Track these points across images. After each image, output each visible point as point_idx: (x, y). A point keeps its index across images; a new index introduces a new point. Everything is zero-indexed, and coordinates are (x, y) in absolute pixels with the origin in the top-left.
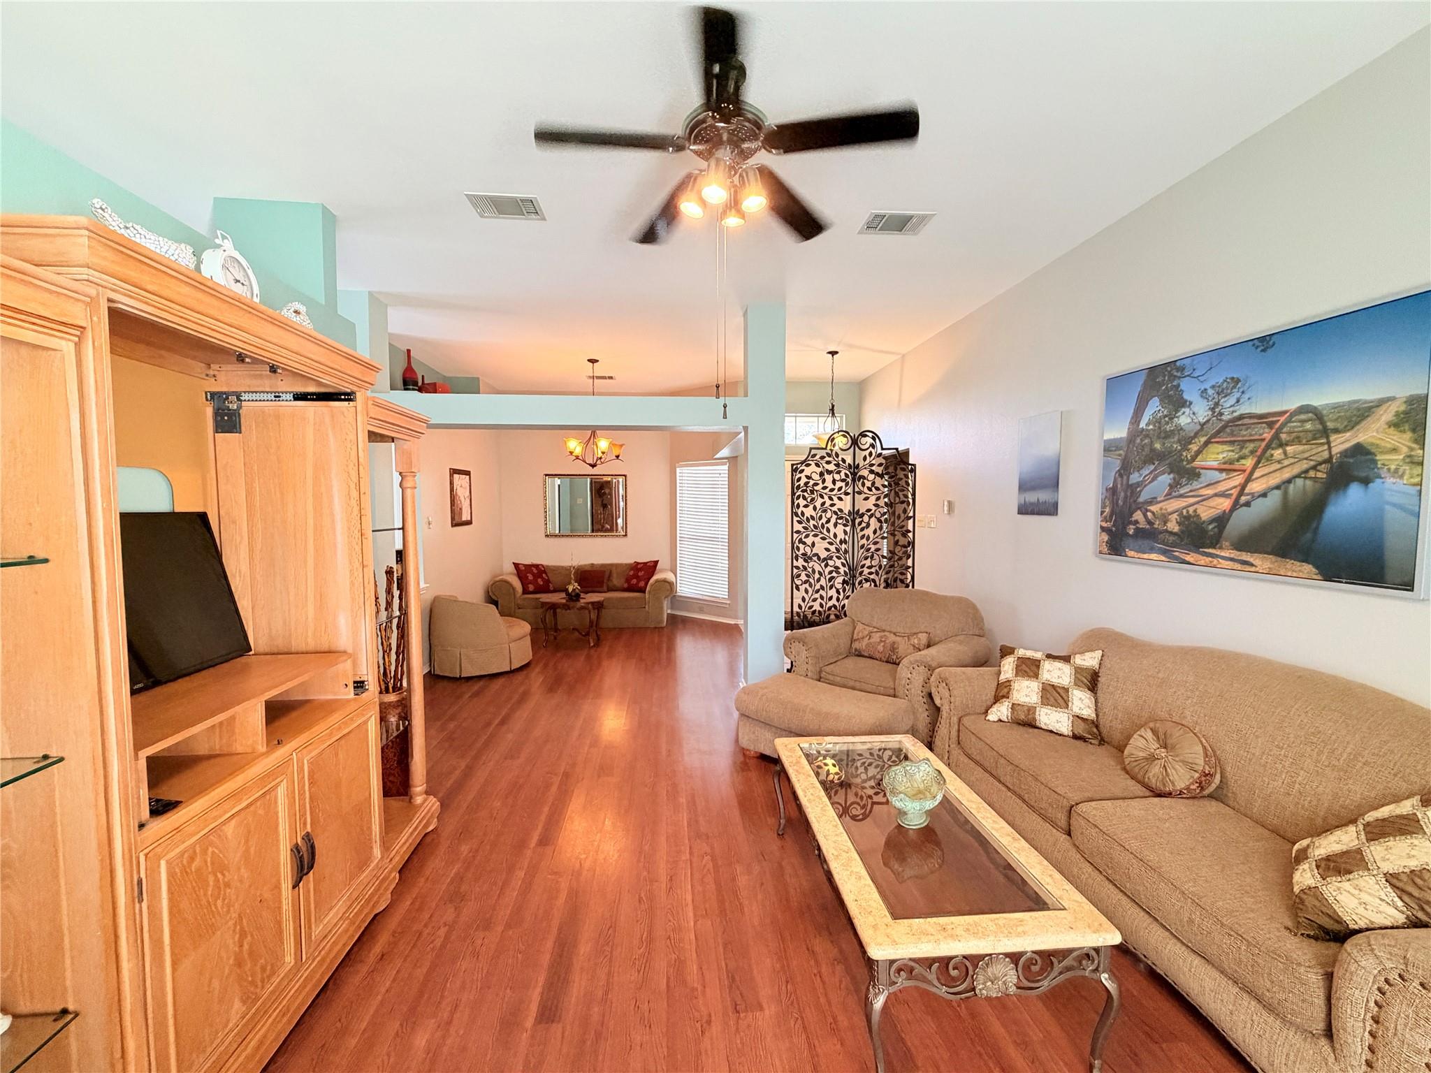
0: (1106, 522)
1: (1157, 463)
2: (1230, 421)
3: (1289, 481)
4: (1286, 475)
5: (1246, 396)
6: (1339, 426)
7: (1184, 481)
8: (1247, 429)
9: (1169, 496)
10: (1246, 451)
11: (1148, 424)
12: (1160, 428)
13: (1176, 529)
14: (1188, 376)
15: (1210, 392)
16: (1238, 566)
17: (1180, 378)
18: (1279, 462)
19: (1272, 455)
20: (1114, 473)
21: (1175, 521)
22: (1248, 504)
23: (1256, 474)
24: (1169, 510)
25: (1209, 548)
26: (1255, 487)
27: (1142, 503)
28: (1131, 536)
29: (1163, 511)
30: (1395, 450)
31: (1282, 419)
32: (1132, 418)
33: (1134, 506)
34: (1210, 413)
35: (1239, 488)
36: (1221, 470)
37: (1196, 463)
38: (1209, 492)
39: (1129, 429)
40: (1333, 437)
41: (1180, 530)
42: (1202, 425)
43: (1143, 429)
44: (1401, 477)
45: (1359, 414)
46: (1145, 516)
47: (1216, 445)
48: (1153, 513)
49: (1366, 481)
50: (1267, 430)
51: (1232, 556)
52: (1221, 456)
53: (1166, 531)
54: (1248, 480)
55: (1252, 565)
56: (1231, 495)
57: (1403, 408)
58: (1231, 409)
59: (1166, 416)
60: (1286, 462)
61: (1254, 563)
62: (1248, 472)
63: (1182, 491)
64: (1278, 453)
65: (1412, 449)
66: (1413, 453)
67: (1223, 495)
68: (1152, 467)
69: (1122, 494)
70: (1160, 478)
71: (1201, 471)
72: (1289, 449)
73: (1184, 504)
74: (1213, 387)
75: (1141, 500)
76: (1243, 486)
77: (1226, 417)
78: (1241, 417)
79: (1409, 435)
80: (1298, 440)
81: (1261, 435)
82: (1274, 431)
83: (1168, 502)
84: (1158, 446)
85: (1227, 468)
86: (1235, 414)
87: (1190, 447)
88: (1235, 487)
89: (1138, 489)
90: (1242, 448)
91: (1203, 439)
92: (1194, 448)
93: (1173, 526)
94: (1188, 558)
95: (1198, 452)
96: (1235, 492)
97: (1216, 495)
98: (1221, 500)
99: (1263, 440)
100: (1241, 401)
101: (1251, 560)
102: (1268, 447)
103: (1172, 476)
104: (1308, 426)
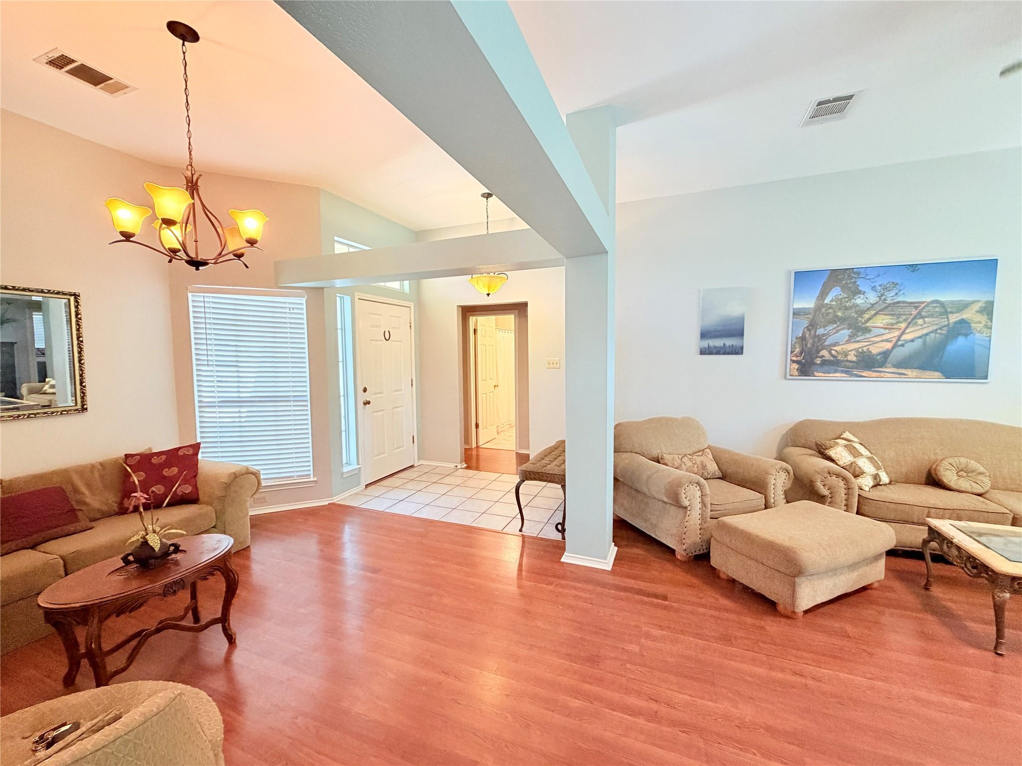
0: (797, 357)
1: (838, 323)
2: (890, 304)
3: (927, 334)
4: (925, 331)
5: (901, 293)
6: (953, 310)
7: (860, 333)
8: (902, 309)
9: (848, 342)
10: (901, 320)
11: (831, 301)
12: (841, 304)
13: (854, 359)
14: (863, 278)
15: (879, 288)
16: (898, 376)
17: (856, 278)
18: (921, 325)
19: (917, 322)
20: (803, 329)
21: (853, 355)
22: (903, 345)
23: (908, 331)
24: (849, 349)
25: (877, 368)
26: (906, 337)
27: (827, 345)
28: (819, 364)
29: (844, 350)
30: (979, 322)
31: (923, 305)
32: (818, 297)
33: (820, 348)
34: (878, 299)
35: (896, 338)
36: (886, 328)
37: (868, 324)
38: (878, 339)
39: (815, 303)
40: (950, 315)
41: (858, 360)
42: (873, 305)
43: (827, 304)
44: (982, 333)
45: (963, 306)
46: (830, 353)
47: (882, 316)
48: (836, 351)
49: (966, 335)
50: (914, 310)
51: (894, 371)
52: (885, 321)
53: (847, 361)
54: (903, 333)
55: (906, 375)
56: (892, 341)
57: (984, 305)
58: (892, 298)
59: (846, 298)
60: (925, 326)
61: (908, 374)
62: (902, 330)
63: (858, 339)
64: (920, 321)
65: (987, 322)
66: (987, 324)
67: (887, 341)
68: (835, 326)
69: (811, 341)
70: (841, 332)
71: (872, 328)
72: (926, 319)
73: (860, 346)
74: (880, 285)
75: (827, 343)
76: (900, 336)
77: (889, 301)
78: (898, 302)
79: (986, 316)
80: (932, 316)
81: (910, 312)
82: (918, 310)
83: (847, 345)
84: (840, 314)
85: (889, 328)
86: (894, 301)
87: (864, 315)
88: (895, 337)
89: (824, 338)
90: (898, 318)
91: (873, 312)
92: (866, 316)
93: (852, 357)
94: (864, 374)
95: (870, 319)
96: (894, 340)
97: (882, 341)
98: (884, 343)
99: (912, 314)
100: (899, 294)
101: (906, 372)
102: (915, 318)
103: (850, 330)
104: (937, 309)
